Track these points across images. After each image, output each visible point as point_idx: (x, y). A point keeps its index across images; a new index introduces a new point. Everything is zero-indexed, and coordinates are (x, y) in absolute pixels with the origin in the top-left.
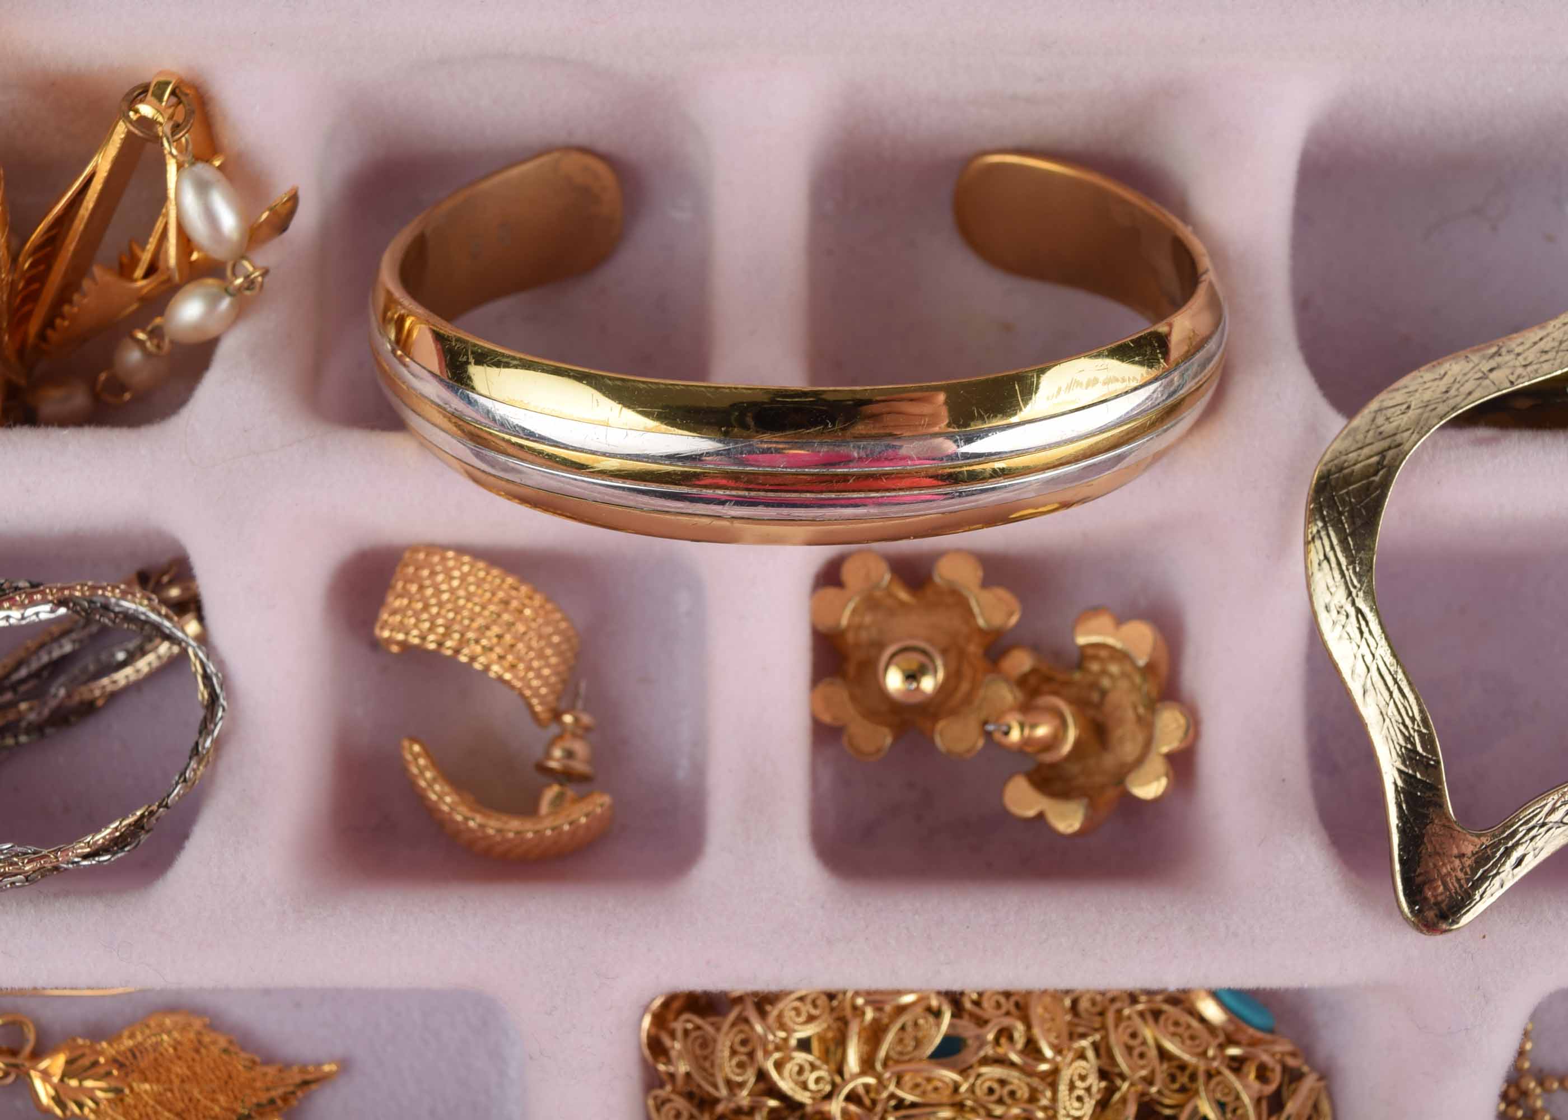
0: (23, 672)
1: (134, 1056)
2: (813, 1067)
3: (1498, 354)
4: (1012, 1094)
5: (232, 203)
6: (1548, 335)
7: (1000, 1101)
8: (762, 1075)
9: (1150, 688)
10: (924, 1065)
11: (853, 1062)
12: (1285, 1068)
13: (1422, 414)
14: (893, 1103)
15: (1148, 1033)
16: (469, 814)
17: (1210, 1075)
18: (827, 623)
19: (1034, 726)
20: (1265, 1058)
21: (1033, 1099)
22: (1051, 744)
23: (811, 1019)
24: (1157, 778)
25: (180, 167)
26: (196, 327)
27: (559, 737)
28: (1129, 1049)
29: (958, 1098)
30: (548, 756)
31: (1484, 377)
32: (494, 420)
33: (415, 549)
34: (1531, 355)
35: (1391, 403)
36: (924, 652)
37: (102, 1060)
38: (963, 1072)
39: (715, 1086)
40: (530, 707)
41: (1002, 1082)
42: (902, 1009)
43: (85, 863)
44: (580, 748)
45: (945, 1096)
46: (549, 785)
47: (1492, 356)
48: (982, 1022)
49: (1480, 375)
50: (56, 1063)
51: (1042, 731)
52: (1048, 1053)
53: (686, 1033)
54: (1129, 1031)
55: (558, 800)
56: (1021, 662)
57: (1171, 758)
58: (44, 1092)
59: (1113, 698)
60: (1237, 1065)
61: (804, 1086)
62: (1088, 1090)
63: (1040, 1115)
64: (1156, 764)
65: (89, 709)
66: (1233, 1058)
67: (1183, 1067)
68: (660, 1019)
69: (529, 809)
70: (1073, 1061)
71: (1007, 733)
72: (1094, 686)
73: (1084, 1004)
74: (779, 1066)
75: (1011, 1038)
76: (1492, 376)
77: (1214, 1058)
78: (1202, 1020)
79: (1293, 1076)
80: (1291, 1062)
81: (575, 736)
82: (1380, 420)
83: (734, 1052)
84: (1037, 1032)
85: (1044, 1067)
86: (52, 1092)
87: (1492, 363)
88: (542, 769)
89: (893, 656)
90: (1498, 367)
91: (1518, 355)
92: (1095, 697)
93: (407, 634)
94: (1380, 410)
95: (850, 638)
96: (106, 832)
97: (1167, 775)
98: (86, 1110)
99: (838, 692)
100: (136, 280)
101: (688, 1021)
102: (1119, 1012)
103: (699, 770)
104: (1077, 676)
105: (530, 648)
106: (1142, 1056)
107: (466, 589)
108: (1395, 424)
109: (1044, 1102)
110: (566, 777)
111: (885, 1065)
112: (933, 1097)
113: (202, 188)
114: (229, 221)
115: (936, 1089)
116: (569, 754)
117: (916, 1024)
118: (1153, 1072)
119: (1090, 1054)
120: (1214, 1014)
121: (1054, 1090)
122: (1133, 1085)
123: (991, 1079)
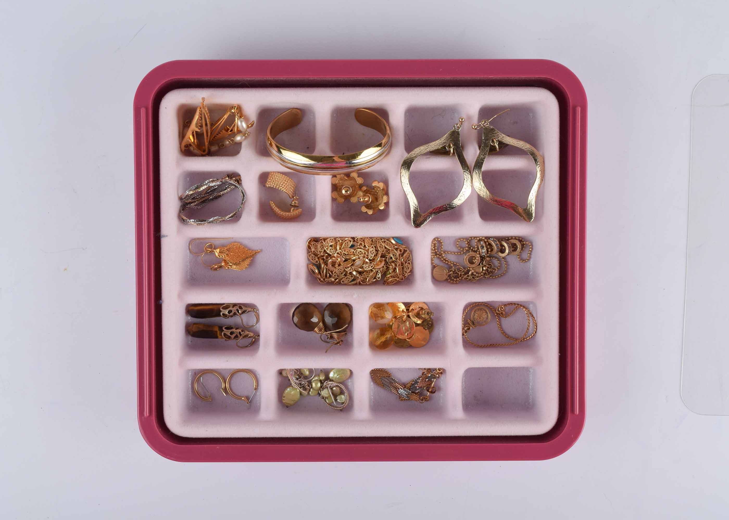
0: (209, 191)
1: (230, 249)
2: (332, 249)
3: (428, 146)
4: (362, 253)
5: (245, 123)
6: (436, 143)
7: (360, 254)
8: (325, 251)
9: (384, 192)
10: (349, 248)
11: (338, 248)
12: (404, 250)
13: (416, 155)
14: (344, 254)
15: (383, 244)
16: (281, 212)
17: (392, 250)
18: (334, 183)
19: (365, 198)
20: (401, 248)
21: (365, 254)
22: (367, 201)
23: (332, 242)
25: (238, 119)
26: (239, 141)
27: (294, 200)
28: (380, 247)
29: (354, 254)
30: (292, 203)
32: (286, 159)
33: (271, 172)
34: (433, 146)
35: (413, 153)
36: (348, 187)
37: (225, 250)
38: (355, 250)
39: (318, 252)
40: (289, 196)
41: (361, 251)
42: (346, 240)
43: (228, 219)
44: (296, 202)
45: (352, 253)
46: (292, 208)
48: (357, 243)
49: (425, 149)
50: (218, 250)
51: (366, 199)
52: (367, 247)
53: (313, 244)
54: (380, 244)
55: (293, 210)
56: (364, 188)
57: (385, 203)
58: (217, 254)
59: (379, 194)
60: (397, 249)
61: (331, 252)
62: (373, 252)
63: (366, 256)
64: (383, 204)
65: (220, 196)
66: (396, 248)
67: (389, 250)
68: (309, 243)
69: (289, 211)
70: (371, 248)
71: (360, 200)
72: (376, 192)
73: (374, 240)
74: (327, 249)
75: (362, 245)
76: (427, 149)
77: (392, 248)
78: (392, 243)
79: (405, 251)
80: (405, 249)
81: (296, 200)
82: (411, 156)
83: (320, 247)
84: (366, 244)
85: (367, 249)
86: (218, 254)
87: (427, 147)
88: (291, 205)
89: (344, 188)
90: (428, 148)
91: (431, 146)
92: (376, 194)
93: (271, 185)
94: (411, 154)
95: (338, 185)
96: (231, 215)
97: (384, 206)
98: (223, 257)
99: (335, 193)
100: (228, 132)
101: (314, 243)
102: (379, 241)
103: (315, 205)
105: (289, 187)
106: (382, 248)
107: (279, 178)
109: (366, 254)
110: (295, 206)
111: (343, 249)
112: (350, 253)
113: (241, 122)
114: (244, 125)
115: (350, 252)
116: (295, 203)
117: (347, 243)
118: (384, 250)
119: (374, 247)
120: (393, 242)
121: (368, 252)
122: (380, 252)
123: (359, 251)
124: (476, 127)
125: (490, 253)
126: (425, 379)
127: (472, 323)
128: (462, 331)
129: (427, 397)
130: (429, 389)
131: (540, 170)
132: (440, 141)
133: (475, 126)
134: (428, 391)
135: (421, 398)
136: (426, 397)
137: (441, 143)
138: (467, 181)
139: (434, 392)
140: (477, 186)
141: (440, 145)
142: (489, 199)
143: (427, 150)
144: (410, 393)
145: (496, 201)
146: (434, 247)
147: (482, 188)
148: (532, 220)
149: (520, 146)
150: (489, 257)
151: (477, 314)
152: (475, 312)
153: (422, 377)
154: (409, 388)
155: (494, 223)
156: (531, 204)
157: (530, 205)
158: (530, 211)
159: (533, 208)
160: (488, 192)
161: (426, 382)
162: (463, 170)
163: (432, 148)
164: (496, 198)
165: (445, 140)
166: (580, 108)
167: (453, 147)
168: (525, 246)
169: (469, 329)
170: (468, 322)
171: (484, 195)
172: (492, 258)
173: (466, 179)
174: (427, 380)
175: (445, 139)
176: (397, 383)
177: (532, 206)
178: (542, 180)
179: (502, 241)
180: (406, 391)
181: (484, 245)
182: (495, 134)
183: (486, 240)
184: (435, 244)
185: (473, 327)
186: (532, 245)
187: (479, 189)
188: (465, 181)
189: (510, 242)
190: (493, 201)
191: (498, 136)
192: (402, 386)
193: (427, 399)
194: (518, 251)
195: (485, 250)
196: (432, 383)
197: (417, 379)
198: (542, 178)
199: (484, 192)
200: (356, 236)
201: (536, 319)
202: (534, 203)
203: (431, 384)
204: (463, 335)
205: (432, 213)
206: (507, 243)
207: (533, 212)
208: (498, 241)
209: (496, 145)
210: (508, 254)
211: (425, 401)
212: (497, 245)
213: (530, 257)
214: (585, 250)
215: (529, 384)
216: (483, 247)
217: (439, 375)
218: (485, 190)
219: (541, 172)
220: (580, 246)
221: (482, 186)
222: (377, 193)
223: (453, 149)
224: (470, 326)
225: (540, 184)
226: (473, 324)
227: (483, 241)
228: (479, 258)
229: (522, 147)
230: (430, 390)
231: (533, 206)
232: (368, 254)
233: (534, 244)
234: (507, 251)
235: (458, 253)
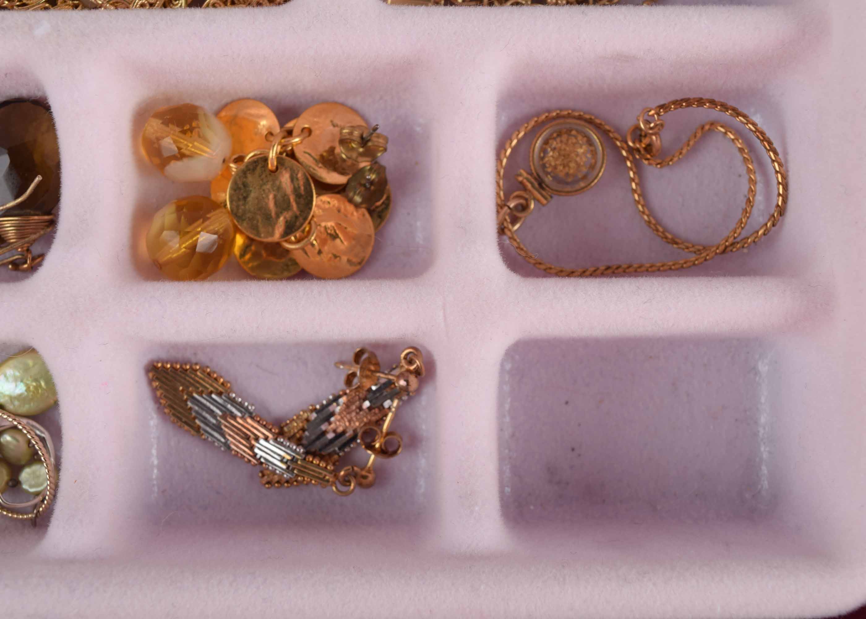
126: (358, 403)
127: (536, 185)
128: (498, 212)
129: (369, 471)
130: (374, 441)
134: (370, 447)
135: (342, 473)
136: (364, 473)
139: (395, 453)
144: (298, 454)
151: (554, 149)
152: (546, 142)
153: (345, 394)
154: (298, 436)
161: (361, 413)
169: (524, 208)
170: (520, 179)
174: (367, 404)
176: (252, 418)
180: (284, 446)
185: (538, 201)
192: (270, 430)
193: (365, 477)
196: (386, 415)
197: (330, 403)
201: (783, 161)
203: (380, 422)
204: (502, 231)
211: (360, 485)
215: (756, 423)
217: (407, 381)
224: (527, 196)
226: (541, 184)
230: (377, 445)
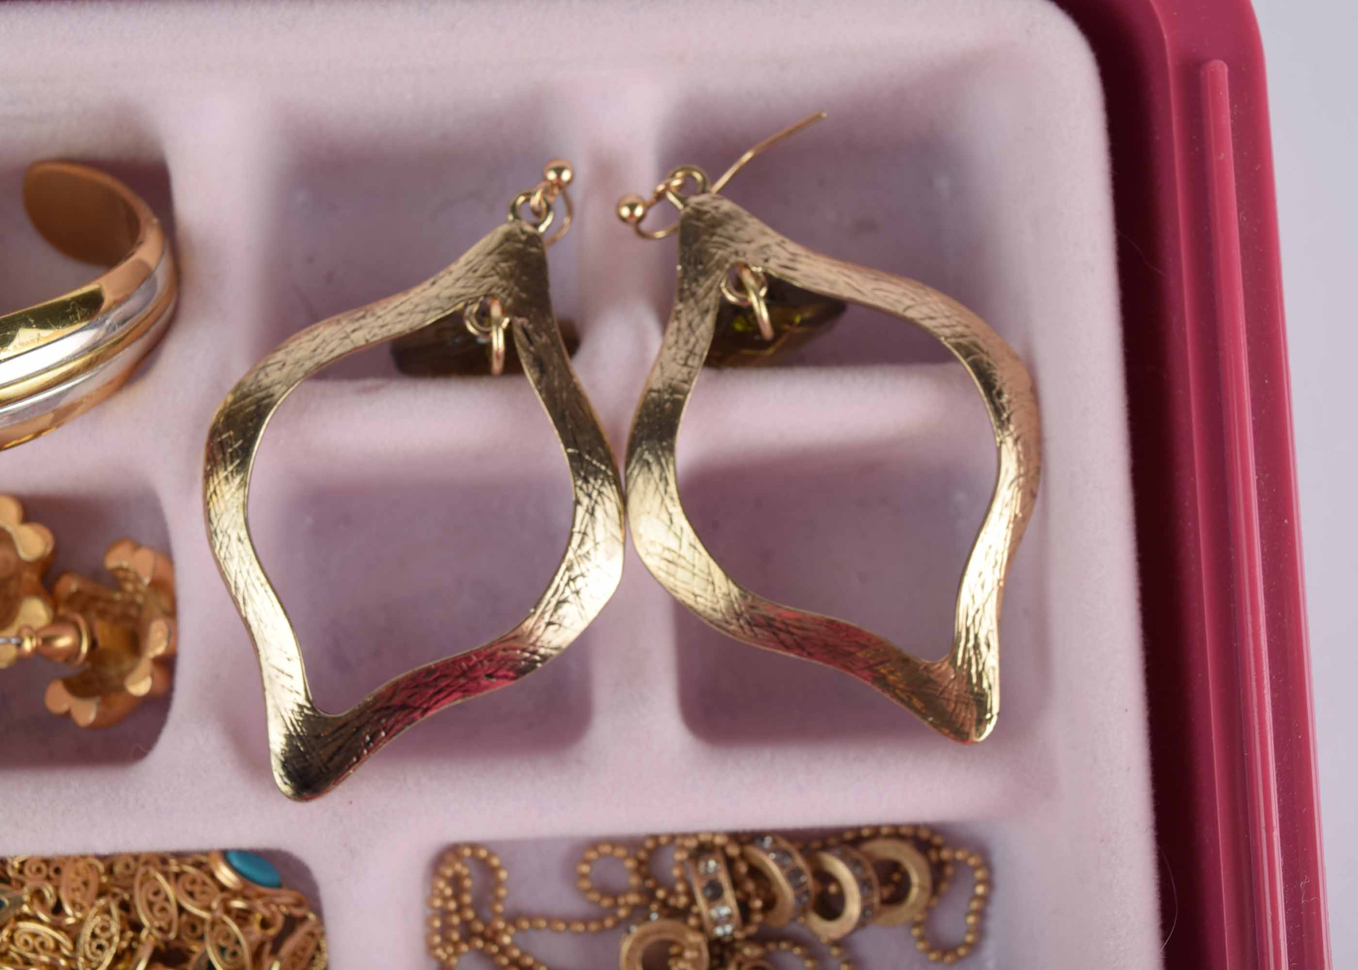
3: (364, 317)
4: (42, 944)
7: (31, 952)
12: (287, 916)
13: (292, 370)
15: (169, 892)
17: (213, 924)
19: (54, 638)
20: (266, 909)
21: (58, 948)
22: (76, 652)
24: (144, 677)
28: (151, 905)
31: (347, 337)
34: (388, 318)
35: (273, 361)
41: (35, 935)
47: (358, 320)
48: (19, 887)
49: (343, 335)
52: (74, 909)
54: (153, 888)
56: (63, 583)
60: (242, 917)
62: (109, 940)
63: (63, 962)
64: (143, 668)
66: (240, 907)
67: (198, 921)
70: (96, 916)
71: (19, 645)
72: (132, 603)
73: (118, 869)
75: (43, 899)
76: (354, 335)
77: (219, 911)
78: (217, 882)
79: (293, 923)
80: (294, 912)
84: (65, 894)
85: (67, 922)
87: (356, 325)
90: (360, 328)
91: (379, 317)
92: (133, 612)
94: (265, 368)
97: (152, 676)
102: (147, 875)
104: (118, 596)
106: (162, 910)
108: (271, 379)
109: (67, 952)
118: (170, 924)
119: (114, 911)
120: (226, 875)
121: (75, 942)
122: (150, 933)
123: (26, 933)
124: (639, 211)
125: (758, 918)
131: (1015, 435)
132: (434, 290)
133: (632, 207)
137: (437, 297)
138: (592, 514)
140: (652, 543)
141: (428, 311)
142: (723, 614)
143: (352, 342)
145: (768, 624)
146: (456, 896)
147: (682, 553)
148: (989, 728)
149: (892, 305)
150: (760, 939)
155: (767, 753)
156: (976, 636)
157: (967, 641)
158: (974, 680)
159: (991, 659)
160: (718, 574)
162: (567, 447)
163: (384, 329)
164: (766, 609)
165: (461, 283)
166: (1226, 69)
167: (506, 321)
168: (949, 871)
171: (698, 592)
172: (771, 946)
173: (585, 501)
175: (458, 280)
177: (983, 648)
178: (1033, 495)
179: (825, 848)
181: (724, 879)
182: (749, 242)
183: (733, 851)
184: (456, 881)
186: (987, 864)
187: (667, 555)
188: (581, 511)
189: (869, 856)
190: (749, 623)
191: (765, 250)
194: (914, 905)
195: (727, 907)
198: (1027, 482)
199: (694, 574)
200: (12, 855)
202: (994, 627)
205: (388, 708)
206: (853, 864)
207: (992, 679)
208: (801, 851)
209: (755, 304)
210: (863, 922)
212: (793, 875)
213: (980, 931)
214: (1318, 903)
216: (715, 893)
218: (701, 558)
219: (1025, 445)
220: (1291, 879)
221: (680, 540)
222: (140, 608)
223: (509, 335)
225: (1020, 515)
227: (719, 855)
228: (699, 950)
229: (905, 310)
231: (988, 646)
232: (75, 949)
233: (998, 858)
234: (853, 908)
235: (586, 921)
